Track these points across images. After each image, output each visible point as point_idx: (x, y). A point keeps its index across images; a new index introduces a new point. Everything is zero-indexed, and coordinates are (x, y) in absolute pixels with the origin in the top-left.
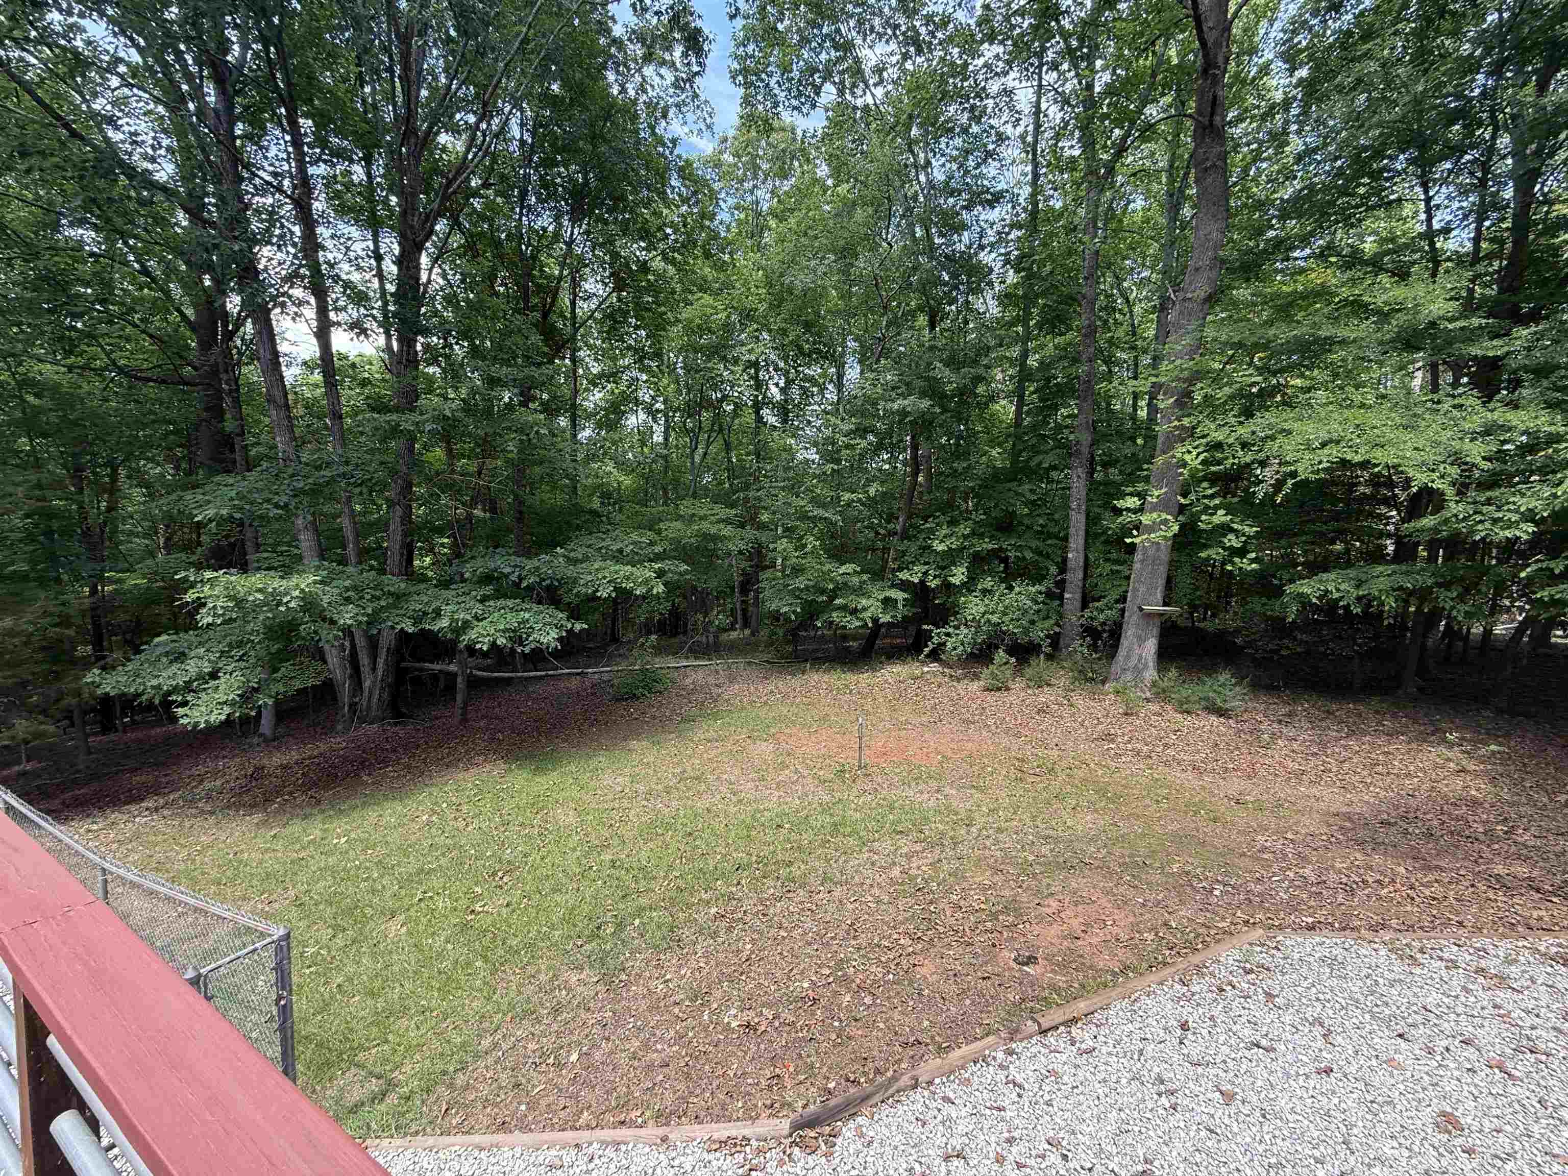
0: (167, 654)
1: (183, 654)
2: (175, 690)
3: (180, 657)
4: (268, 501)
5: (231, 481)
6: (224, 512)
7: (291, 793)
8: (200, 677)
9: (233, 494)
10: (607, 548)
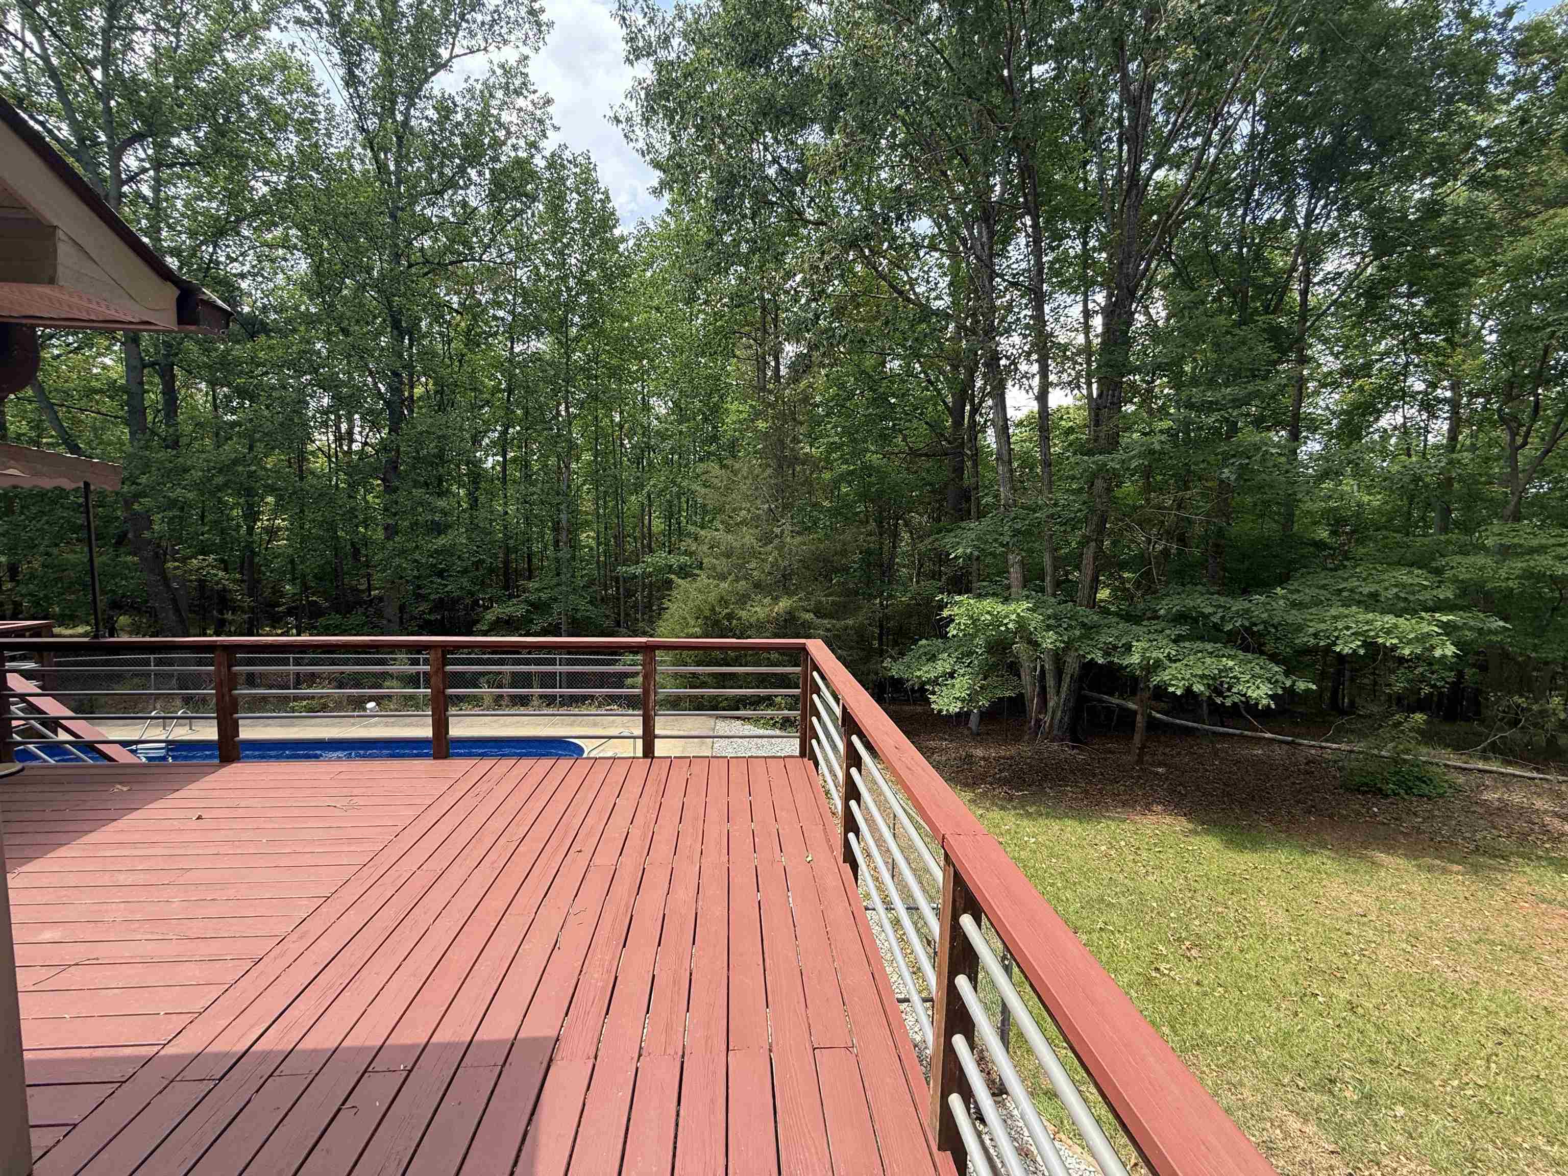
0: (925, 654)
1: (934, 655)
2: (929, 682)
3: (933, 658)
4: (996, 540)
5: (972, 525)
6: (969, 551)
7: (991, 784)
8: (944, 675)
9: (973, 536)
10: (1352, 591)
